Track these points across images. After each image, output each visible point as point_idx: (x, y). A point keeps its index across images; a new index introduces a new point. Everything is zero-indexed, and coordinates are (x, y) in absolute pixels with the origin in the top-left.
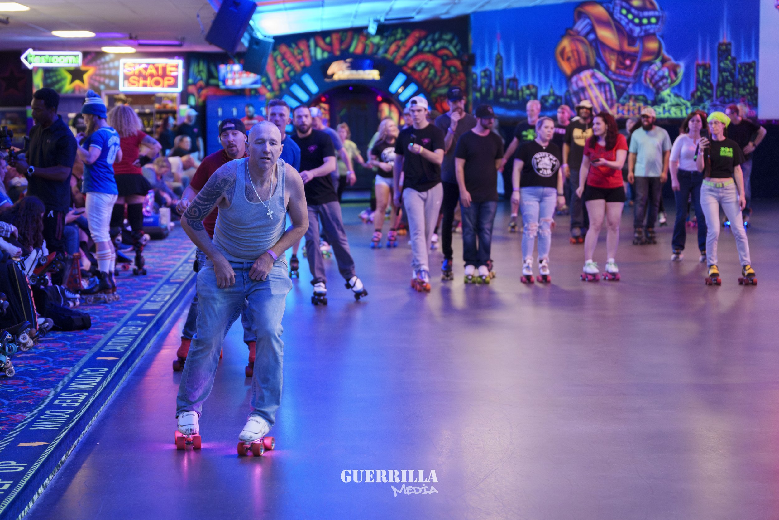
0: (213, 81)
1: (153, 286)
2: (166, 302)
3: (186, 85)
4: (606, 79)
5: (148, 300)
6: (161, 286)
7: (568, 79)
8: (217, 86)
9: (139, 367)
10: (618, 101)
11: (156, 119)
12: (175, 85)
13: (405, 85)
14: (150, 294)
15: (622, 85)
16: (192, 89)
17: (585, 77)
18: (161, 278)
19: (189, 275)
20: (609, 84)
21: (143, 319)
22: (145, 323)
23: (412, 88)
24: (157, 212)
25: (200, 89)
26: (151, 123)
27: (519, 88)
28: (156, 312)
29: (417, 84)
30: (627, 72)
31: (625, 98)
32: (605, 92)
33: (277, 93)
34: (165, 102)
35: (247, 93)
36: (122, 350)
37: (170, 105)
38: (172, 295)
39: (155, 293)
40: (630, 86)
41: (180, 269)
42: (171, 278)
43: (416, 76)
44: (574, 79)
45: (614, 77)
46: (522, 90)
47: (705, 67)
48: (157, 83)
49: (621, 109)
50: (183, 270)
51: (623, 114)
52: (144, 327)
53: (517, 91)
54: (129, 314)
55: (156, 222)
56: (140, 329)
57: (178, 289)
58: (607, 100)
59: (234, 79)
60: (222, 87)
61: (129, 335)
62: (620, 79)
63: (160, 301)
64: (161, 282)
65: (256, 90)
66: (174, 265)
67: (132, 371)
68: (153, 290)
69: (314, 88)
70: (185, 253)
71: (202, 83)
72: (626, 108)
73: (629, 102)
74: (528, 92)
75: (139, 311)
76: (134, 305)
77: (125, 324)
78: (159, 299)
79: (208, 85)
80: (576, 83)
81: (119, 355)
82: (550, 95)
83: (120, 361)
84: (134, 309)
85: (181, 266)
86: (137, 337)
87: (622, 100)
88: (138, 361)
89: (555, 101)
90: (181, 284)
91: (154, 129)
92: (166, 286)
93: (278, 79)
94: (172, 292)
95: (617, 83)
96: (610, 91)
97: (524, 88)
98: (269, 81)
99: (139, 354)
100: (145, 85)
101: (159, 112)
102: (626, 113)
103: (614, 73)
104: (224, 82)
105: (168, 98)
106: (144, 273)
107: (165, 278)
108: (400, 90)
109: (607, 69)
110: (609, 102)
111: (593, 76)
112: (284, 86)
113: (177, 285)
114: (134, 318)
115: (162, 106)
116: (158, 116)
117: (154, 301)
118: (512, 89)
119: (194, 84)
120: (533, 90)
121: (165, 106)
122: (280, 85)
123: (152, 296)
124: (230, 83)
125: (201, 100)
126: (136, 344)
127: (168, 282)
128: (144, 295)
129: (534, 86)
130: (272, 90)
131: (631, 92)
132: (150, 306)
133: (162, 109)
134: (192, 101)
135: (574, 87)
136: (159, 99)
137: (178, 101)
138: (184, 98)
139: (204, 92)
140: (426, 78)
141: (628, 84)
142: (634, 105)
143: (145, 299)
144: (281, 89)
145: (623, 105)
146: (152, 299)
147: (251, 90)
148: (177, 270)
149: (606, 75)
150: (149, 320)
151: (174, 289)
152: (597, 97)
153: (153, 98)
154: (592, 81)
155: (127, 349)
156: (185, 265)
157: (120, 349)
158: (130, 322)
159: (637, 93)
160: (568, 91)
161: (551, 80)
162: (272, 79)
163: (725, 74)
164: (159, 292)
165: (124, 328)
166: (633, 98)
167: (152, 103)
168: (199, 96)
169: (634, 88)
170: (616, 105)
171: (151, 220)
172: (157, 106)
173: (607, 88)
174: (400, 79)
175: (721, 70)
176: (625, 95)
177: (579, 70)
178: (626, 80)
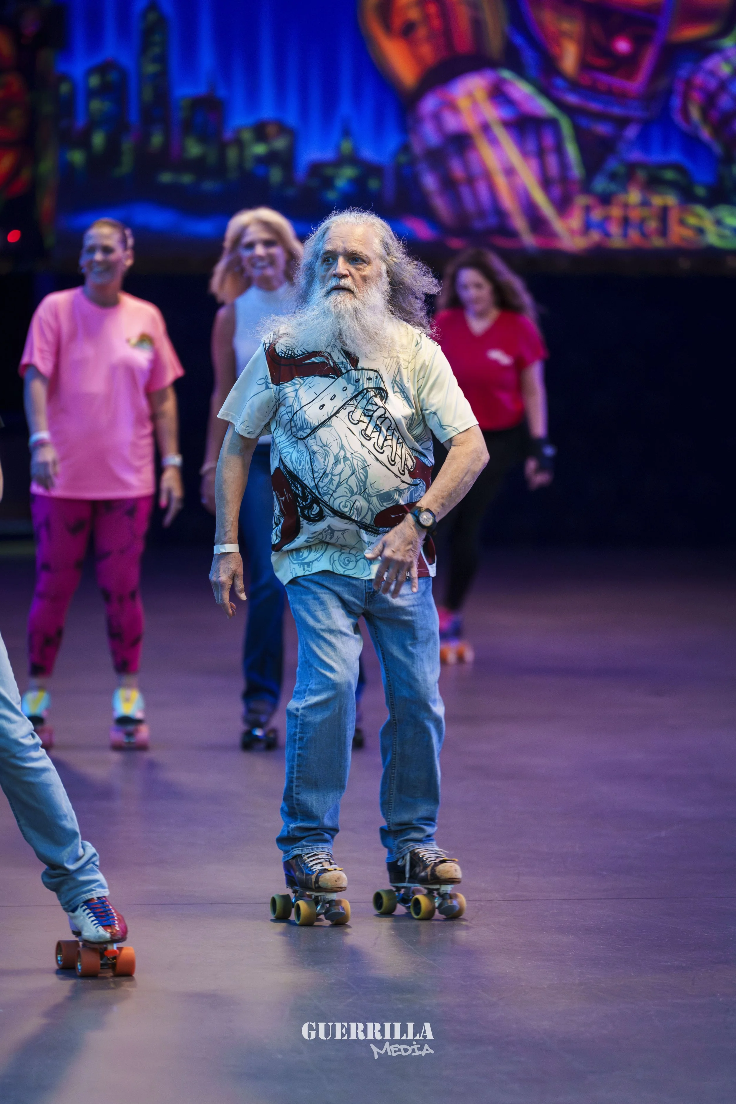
4: (543, 107)
7: (405, 107)
10: (586, 188)
15: (602, 129)
17: (470, 98)
27: (228, 135)
30: (617, 82)
31: (613, 177)
32: (540, 154)
40: (631, 132)
44: (429, 105)
45: (572, 99)
46: (240, 144)
49: (597, 215)
51: (607, 234)
53: (222, 147)
58: (546, 183)
62: (594, 106)
72: (616, 212)
73: (625, 190)
74: (260, 149)
80: (437, 117)
82: (340, 161)
87: (600, 185)
89: (360, 183)
95: (584, 122)
96: (560, 150)
97: (247, 136)
102: (615, 229)
103: (574, 86)
109: (547, 72)
110: (557, 191)
111: (498, 93)
118: (203, 139)
120: (280, 143)
129: (283, 129)
131: (636, 155)
135: (429, 135)
141: (622, 123)
142: (645, 203)
145: (606, 200)
149: (545, 90)
152: (510, 172)
154: (493, 113)
159: (656, 157)
160: (405, 148)
161: (346, 106)
166: (641, 175)
169: (644, 141)
170: (581, 201)
173: (549, 141)
176: (613, 165)
177: (445, 71)
178: (617, 111)
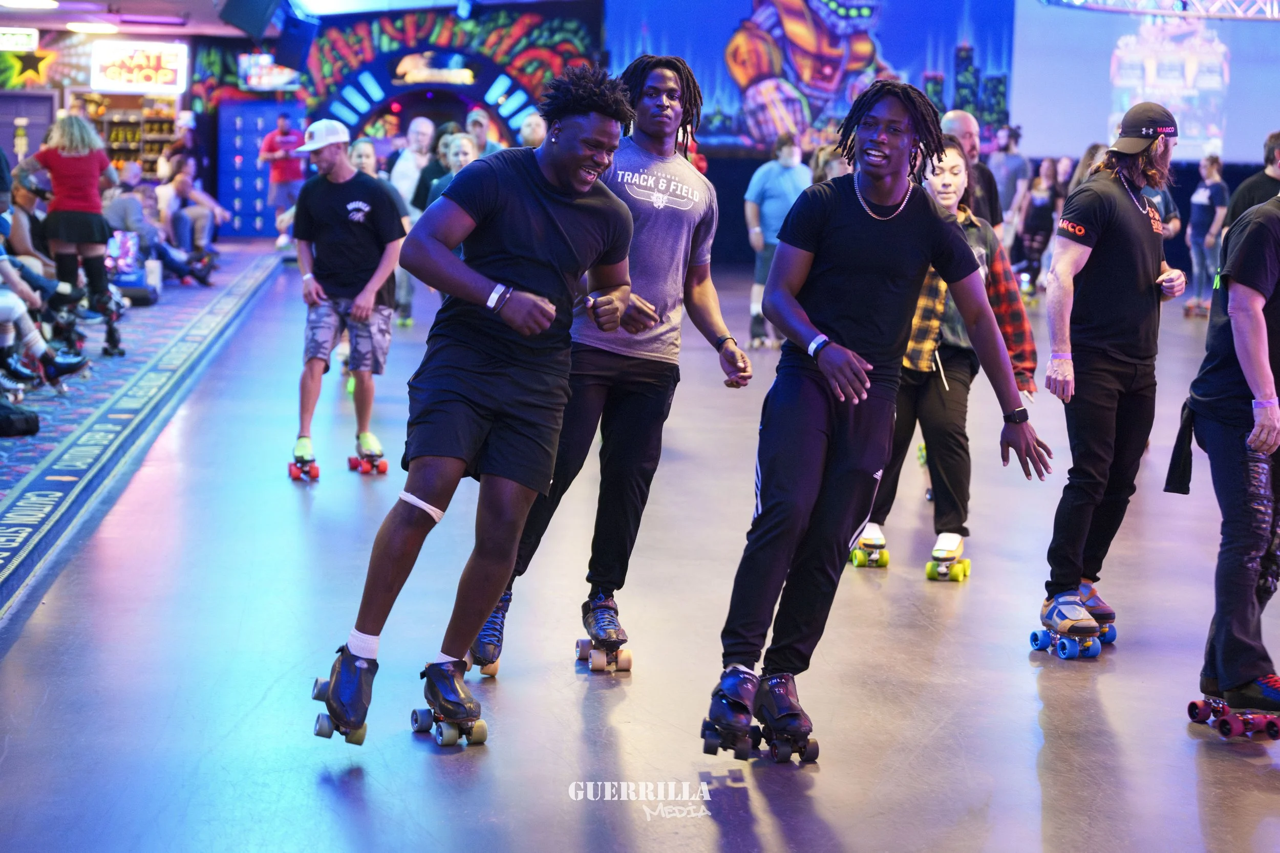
0: (230, 79)
1: (133, 374)
2: (151, 399)
3: (192, 83)
4: (795, 94)
5: (125, 395)
6: (145, 374)
7: (742, 92)
8: (235, 86)
9: (109, 492)
10: (812, 125)
11: (144, 131)
12: (173, 82)
13: (509, 93)
14: (127, 385)
15: (819, 103)
16: (199, 89)
17: (767, 91)
18: (144, 362)
19: (185, 361)
20: (800, 102)
21: (115, 422)
22: (118, 428)
23: (519, 98)
24: (142, 267)
25: (211, 89)
26: (137, 137)
28: (136, 412)
29: (526, 91)
30: (825, 85)
31: (822, 122)
32: (794, 112)
33: (322, 98)
34: (158, 106)
35: (279, 97)
36: (84, 467)
37: (166, 112)
38: (160, 388)
39: (135, 385)
40: (830, 105)
41: (174, 350)
42: (160, 363)
43: (525, 80)
44: (751, 92)
45: (807, 91)
47: (936, 81)
48: (148, 78)
49: (816, 136)
50: (177, 352)
52: (118, 434)
54: (97, 413)
55: (140, 282)
56: (111, 436)
57: (169, 379)
58: (796, 124)
59: (260, 77)
60: (243, 87)
61: (96, 445)
62: (816, 93)
63: (142, 397)
64: (145, 368)
65: (293, 94)
66: (165, 344)
67: (97, 497)
68: (132, 380)
69: (377, 93)
70: (181, 327)
71: (213, 81)
72: (823, 136)
73: (827, 127)
75: (111, 410)
76: (103, 401)
77: (90, 429)
78: (141, 393)
79: (222, 83)
80: (754, 98)
81: (80, 474)
82: (715, 114)
83: (80, 482)
84: (104, 407)
85: (175, 345)
86: (106, 447)
87: (818, 124)
88: (108, 483)
89: (723, 122)
90: (174, 371)
91: (141, 144)
92: (152, 375)
93: (324, 78)
94: (160, 383)
95: (812, 100)
96: (801, 111)
98: (311, 81)
99: (108, 474)
100: (130, 81)
101: (150, 121)
103: (808, 86)
104: (246, 79)
105: (163, 101)
106: (122, 354)
107: (151, 363)
108: (501, 100)
109: (798, 80)
110: (800, 127)
111: (778, 88)
112: (333, 89)
113: (168, 374)
114: (103, 419)
115: (154, 112)
116: (147, 127)
117: (134, 396)
119: (202, 81)
121: (158, 113)
122: (327, 87)
123: (130, 389)
124: (254, 83)
125: (211, 106)
126: (105, 458)
127: (155, 369)
128: (118, 387)
130: (316, 94)
131: (831, 114)
132: (127, 404)
133: (154, 116)
134: (199, 106)
135: (751, 105)
136: (151, 103)
137: (178, 105)
138: (187, 102)
139: (216, 94)
140: (540, 83)
141: (826, 101)
143: (119, 392)
144: (328, 92)
145: (819, 130)
146: (130, 393)
147: (284, 93)
148: (168, 352)
149: (797, 87)
150: (125, 424)
151: (164, 380)
152: (782, 119)
153: (140, 101)
154: (777, 96)
155: (91, 466)
156: (180, 344)
157: (81, 465)
158: (97, 427)
160: (741, 109)
161: (718, 93)
162: (317, 77)
163: (965, 92)
164: (142, 383)
165: (88, 434)
166: (833, 121)
167: (140, 107)
168: (209, 99)
169: (835, 108)
170: (809, 131)
171: (132, 278)
172: (146, 112)
173: (797, 107)
174: (502, 84)
175: (959, 86)
176: (823, 117)
177: (757, 79)
178: (824, 95)
